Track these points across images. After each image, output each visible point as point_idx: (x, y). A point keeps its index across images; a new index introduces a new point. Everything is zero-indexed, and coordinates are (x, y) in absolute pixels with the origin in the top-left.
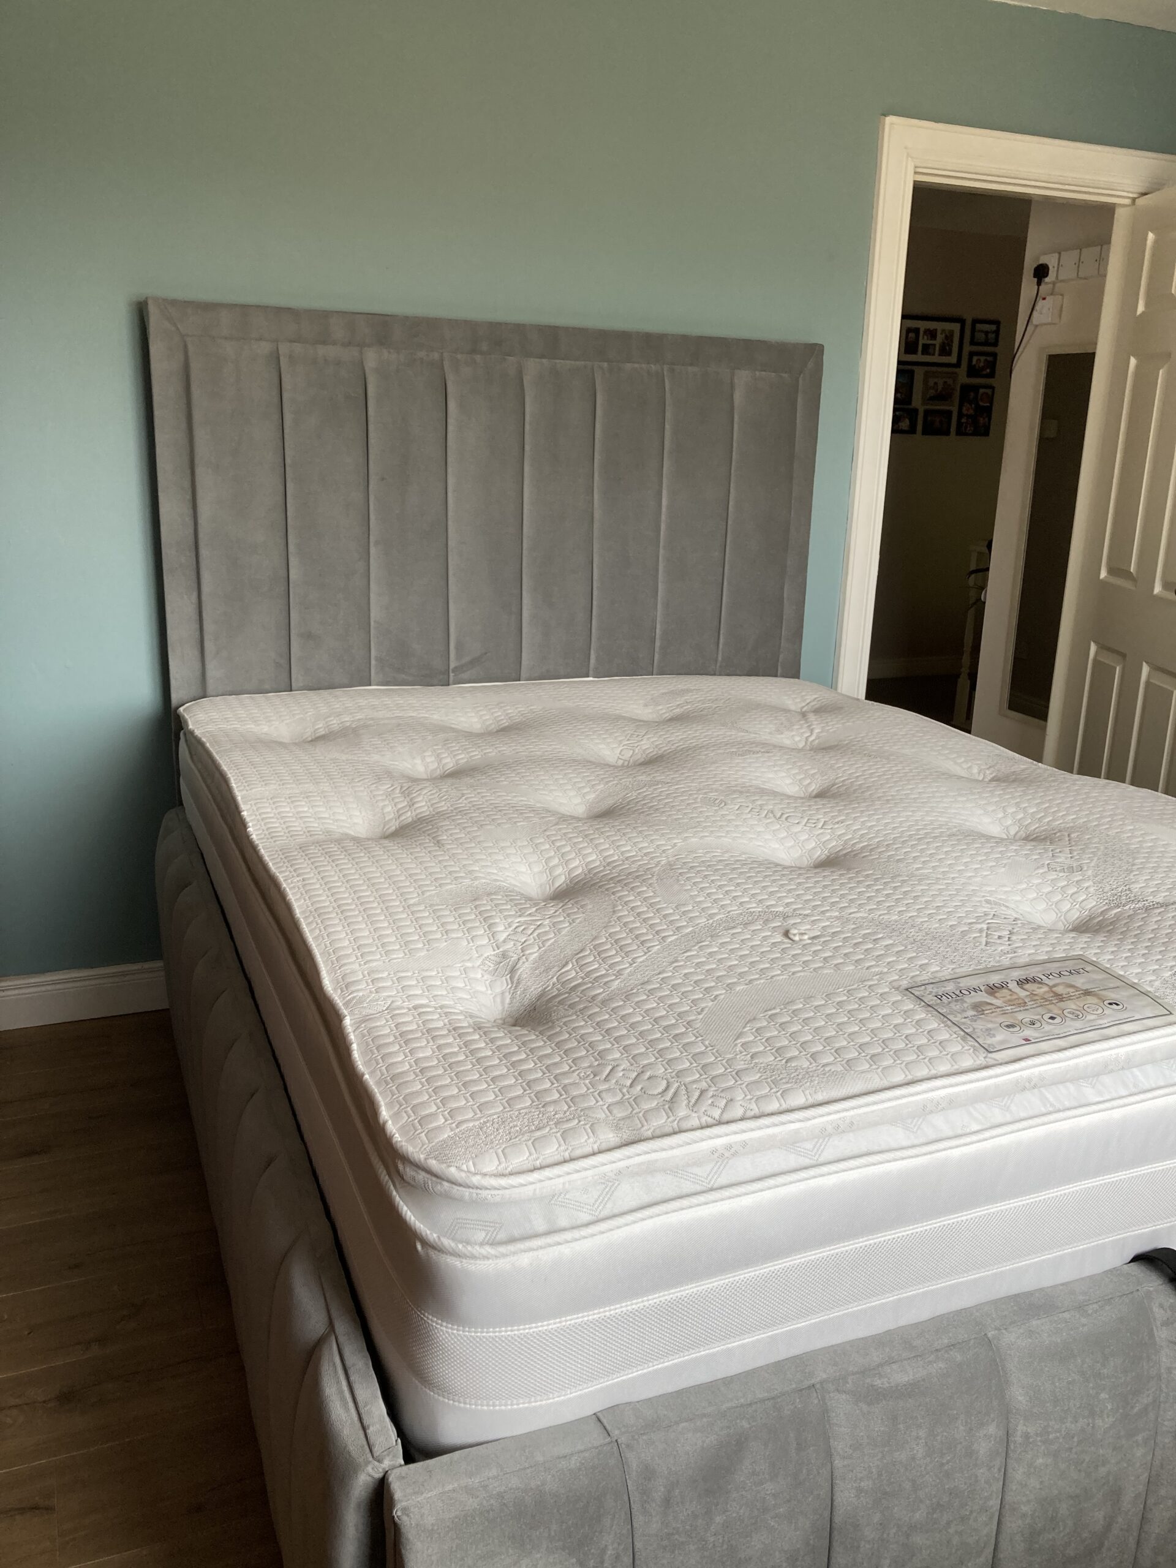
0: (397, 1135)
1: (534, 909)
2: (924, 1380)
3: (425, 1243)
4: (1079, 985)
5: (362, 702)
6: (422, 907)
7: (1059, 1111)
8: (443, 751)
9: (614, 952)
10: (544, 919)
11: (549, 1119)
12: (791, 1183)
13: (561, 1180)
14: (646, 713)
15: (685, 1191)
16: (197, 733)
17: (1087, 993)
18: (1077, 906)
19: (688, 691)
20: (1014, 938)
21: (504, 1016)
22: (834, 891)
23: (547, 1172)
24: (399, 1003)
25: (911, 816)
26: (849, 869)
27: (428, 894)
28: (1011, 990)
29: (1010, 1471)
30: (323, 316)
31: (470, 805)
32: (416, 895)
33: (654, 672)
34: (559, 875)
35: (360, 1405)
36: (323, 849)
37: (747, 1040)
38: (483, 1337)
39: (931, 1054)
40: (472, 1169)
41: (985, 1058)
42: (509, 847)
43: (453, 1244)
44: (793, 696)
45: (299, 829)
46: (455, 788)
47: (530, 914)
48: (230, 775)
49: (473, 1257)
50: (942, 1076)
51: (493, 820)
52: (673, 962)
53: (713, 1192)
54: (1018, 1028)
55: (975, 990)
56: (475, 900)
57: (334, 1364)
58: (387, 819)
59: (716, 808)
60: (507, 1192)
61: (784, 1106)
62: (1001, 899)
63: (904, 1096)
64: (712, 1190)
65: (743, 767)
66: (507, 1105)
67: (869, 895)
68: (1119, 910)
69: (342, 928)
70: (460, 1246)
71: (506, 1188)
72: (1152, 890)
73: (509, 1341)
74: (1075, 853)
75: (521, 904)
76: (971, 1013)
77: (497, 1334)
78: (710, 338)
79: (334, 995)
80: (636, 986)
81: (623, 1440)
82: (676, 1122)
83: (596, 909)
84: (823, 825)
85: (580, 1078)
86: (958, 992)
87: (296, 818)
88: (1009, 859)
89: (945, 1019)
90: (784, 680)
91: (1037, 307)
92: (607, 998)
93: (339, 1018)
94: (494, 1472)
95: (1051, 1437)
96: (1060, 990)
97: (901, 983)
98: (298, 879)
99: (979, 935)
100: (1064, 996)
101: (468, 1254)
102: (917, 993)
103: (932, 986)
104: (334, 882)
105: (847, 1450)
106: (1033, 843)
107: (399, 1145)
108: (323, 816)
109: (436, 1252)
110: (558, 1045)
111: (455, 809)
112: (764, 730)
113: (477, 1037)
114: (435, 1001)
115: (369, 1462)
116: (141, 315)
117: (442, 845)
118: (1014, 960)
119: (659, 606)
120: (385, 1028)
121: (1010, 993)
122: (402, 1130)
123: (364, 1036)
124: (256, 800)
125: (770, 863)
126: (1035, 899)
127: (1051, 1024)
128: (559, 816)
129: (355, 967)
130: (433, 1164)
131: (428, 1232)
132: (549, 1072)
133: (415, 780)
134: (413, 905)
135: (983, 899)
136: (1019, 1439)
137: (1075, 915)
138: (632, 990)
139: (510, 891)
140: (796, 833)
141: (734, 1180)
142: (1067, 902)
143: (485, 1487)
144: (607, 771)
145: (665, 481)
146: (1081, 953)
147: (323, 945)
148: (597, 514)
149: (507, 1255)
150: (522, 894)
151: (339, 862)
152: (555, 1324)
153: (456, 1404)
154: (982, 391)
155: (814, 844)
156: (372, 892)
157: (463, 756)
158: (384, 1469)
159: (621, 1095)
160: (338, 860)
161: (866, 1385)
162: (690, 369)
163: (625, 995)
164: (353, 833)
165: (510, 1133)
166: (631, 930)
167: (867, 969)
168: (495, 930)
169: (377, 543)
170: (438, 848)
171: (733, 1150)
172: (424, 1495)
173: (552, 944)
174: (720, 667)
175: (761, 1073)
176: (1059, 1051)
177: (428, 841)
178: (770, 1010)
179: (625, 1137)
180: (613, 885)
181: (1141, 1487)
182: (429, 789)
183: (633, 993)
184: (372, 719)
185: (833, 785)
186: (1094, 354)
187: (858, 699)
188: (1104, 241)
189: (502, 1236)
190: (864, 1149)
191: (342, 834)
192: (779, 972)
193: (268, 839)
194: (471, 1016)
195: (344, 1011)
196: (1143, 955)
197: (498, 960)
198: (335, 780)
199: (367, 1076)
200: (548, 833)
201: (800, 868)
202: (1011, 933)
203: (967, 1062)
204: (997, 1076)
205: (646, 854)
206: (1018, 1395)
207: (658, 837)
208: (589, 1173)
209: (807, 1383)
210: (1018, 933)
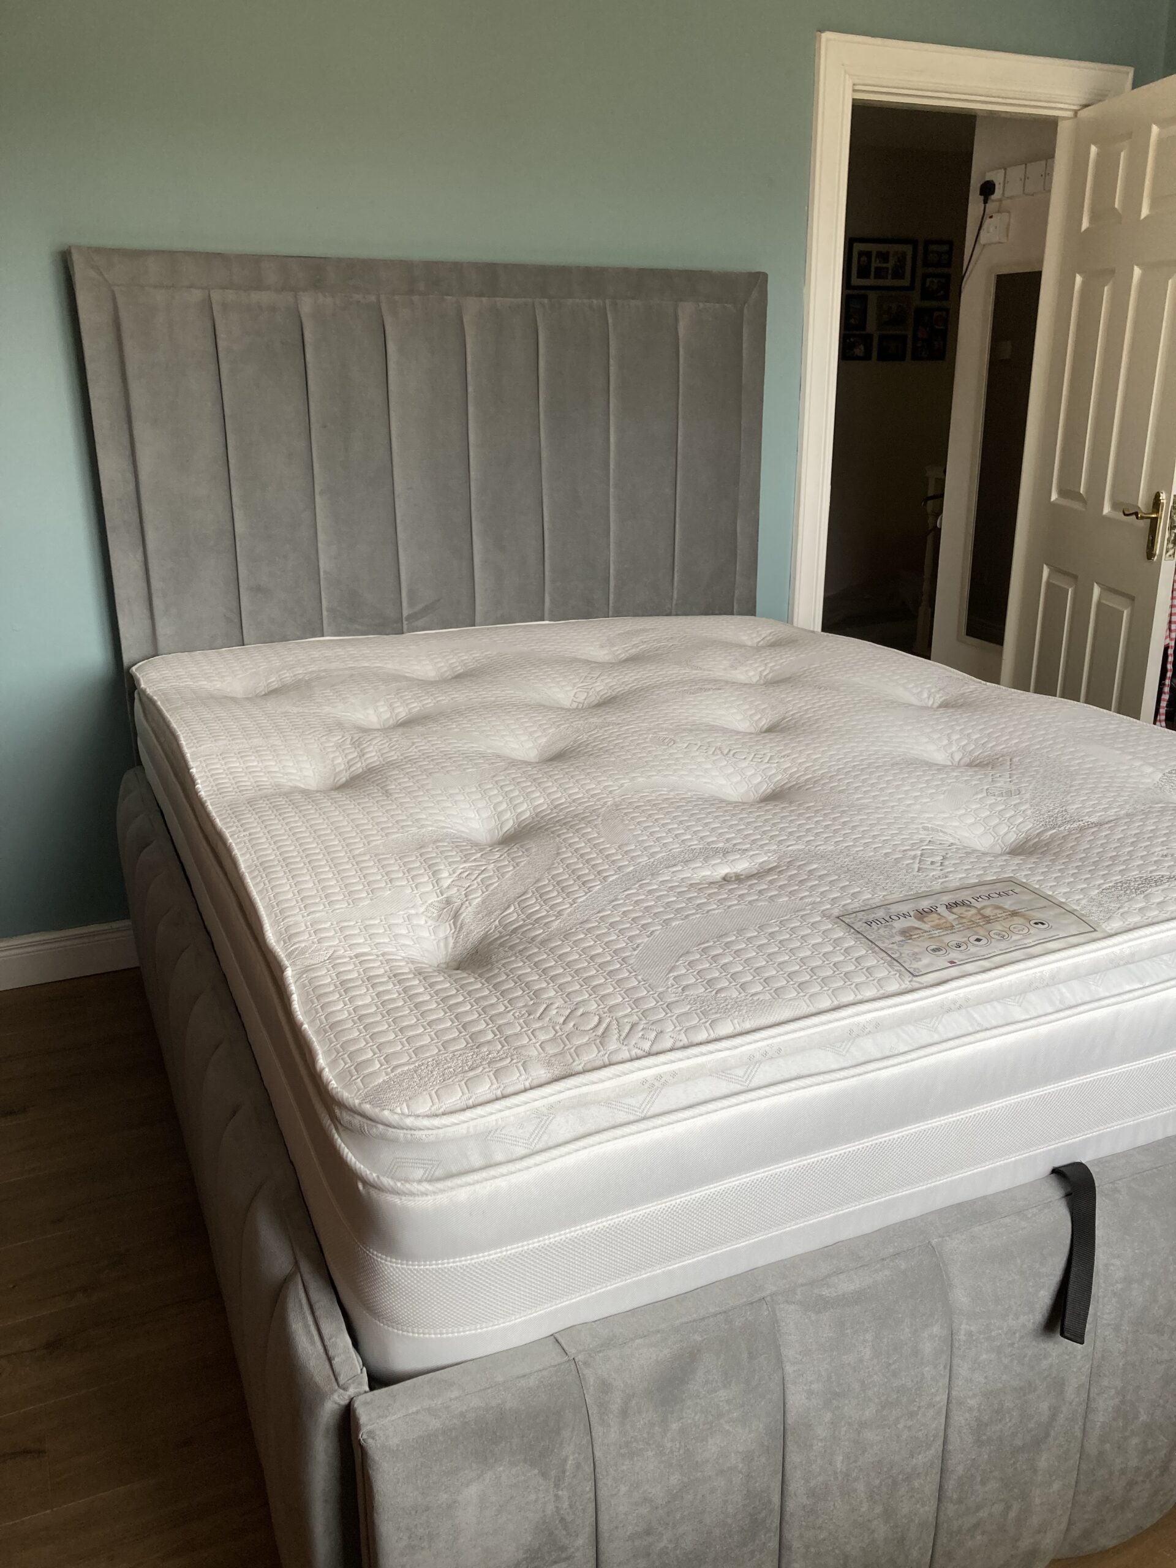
0: (333, 1082)
1: (479, 855)
2: (869, 1288)
3: (365, 1183)
4: (1006, 907)
5: (316, 654)
6: (367, 857)
7: (987, 1029)
8: (396, 700)
9: (555, 894)
10: (489, 864)
11: (483, 1059)
12: (722, 1109)
13: (493, 1117)
14: (601, 654)
15: (619, 1121)
16: (149, 691)
17: (1014, 914)
18: (1014, 829)
19: (645, 630)
20: (946, 863)
21: (447, 961)
22: (774, 825)
23: (479, 1111)
24: (341, 952)
25: (857, 747)
26: (791, 803)
27: (374, 843)
28: (939, 914)
29: (955, 1367)
30: (255, 260)
31: (420, 754)
32: (362, 845)
33: (610, 613)
34: (507, 820)
35: (325, 1338)
36: (271, 803)
37: (679, 973)
38: (427, 1269)
39: (857, 980)
40: (406, 1111)
41: (910, 982)
42: (457, 794)
43: (392, 1183)
44: (748, 632)
45: (249, 784)
46: (406, 737)
47: (475, 859)
48: (179, 733)
49: (412, 1194)
50: (867, 1001)
51: (442, 767)
52: (613, 901)
53: (645, 1121)
54: (944, 951)
55: (904, 916)
56: (421, 847)
57: (300, 1301)
58: (337, 770)
59: (665, 747)
60: (441, 1131)
61: (713, 1036)
62: (938, 825)
63: (830, 1022)
64: (644, 1119)
65: (695, 705)
66: (442, 1048)
67: (808, 827)
68: (1055, 831)
69: (286, 881)
70: (399, 1184)
71: (439, 1128)
72: (1088, 810)
73: (452, 1272)
74: (1015, 777)
75: (466, 850)
76: (898, 938)
77: (440, 1266)
78: (652, 270)
79: (277, 947)
80: (575, 925)
81: (580, 1358)
82: (607, 1055)
83: (540, 852)
84: (769, 760)
85: (515, 1017)
86: (887, 918)
87: (246, 773)
88: (949, 785)
89: (874, 946)
90: (739, 617)
91: (985, 226)
92: (547, 938)
93: (282, 970)
94: (456, 1393)
95: (993, 1334)
96: (988, 912)
97: (832, 911)
98: (245, 833)
99: (912, 861)
100: (992, 918)
101: (406, 1191)
102: (847, 921)
103: (863, 913)
104: (280, 835)
105: (798, 1356)
106: (976, 769)
107: (334, 1092)
108: (273, 770)
109: (376, 1191)
110: (495, 986)
111: (405, 758)
112: (719, 666)
113: (416, 982)
114: (377, 948)
115: (336, 1391)
116: (65, 264)
117: (391, 794)
118: (946, 885)
119: (612, 546)
120: (326, 978)
121: (939, 917)
122: (340, 1077)
123: (305, 986)
124: (206, 756)
125: (714, 800)
126: (973, 824)
127: (977, 946)
128: (510, 761)
129: (298, 919)
130: (367, 1108)
131: (368, 1172)
132: (485, 1013)
133: (365, 731)
134: (360, 855)
135: (920, 826)
136: (962, 1337)
137: (1012, 838)
138: (571, 929)
139: (457, 838)
140: (743, 769)
141: (666, 1108)
142: (1004, 825)
143: (447, 1408)
144: (559, 714)
145: (612, 417)
146: (1012, 875)
147: (267, 898)
148: (544, 454)
149: (444, 1191)
150: (470, 840)
151: (285, 816)
152: (495, 1254)
153: (405, 1333)
154: (936, 314)
155: (760, 779)
156: (318, 844)
157: (415, 704)
158: (349, 1396)
159: (554, 1033)
160: (285, 813)
161: (814, 1295)
162: (633, 303)
163: (563, 935)
164: (303, 786)
165: (443, 1075)
166: (573, 872)
167: (800, 899)
168: (439, 876)
169: (322, 493)
170: (385, 798)
171: (663, 1080)
172: (389, 1418)
173: (496, 888)
174: (676, 605)
175: (691, 1004)
176: (984, 972)
177: (376, 791)
178: (703, 943)
179: (556, 1072)
180: (559, 827)
181: (1084, 1378)
182: (379, 739)
183: (573, 933)
184: (325, 670)
185: (784, 719)
186: (1039, 274)
187: (813, 632)
188: (1049, 155)
189: (439, 1173)
190: (794, 1074)
191: (291, 787)
192: (715, 906)
193: (217, 795)
194: (413, 962)
195: (286, 962)
196: (1073, 874)
197: (442, 906)
198: (285, 734)
199: (306, 1026)
200: (496, 779)
201: (744, 803)
202: (944, 858)
203: (894, 987)
204: (921, 999)
205: (592, 796)
206: (960, 1297)
207: (605, 779)
208: (522, 1109)
209: (757, 1296)
210: (951, 858)
